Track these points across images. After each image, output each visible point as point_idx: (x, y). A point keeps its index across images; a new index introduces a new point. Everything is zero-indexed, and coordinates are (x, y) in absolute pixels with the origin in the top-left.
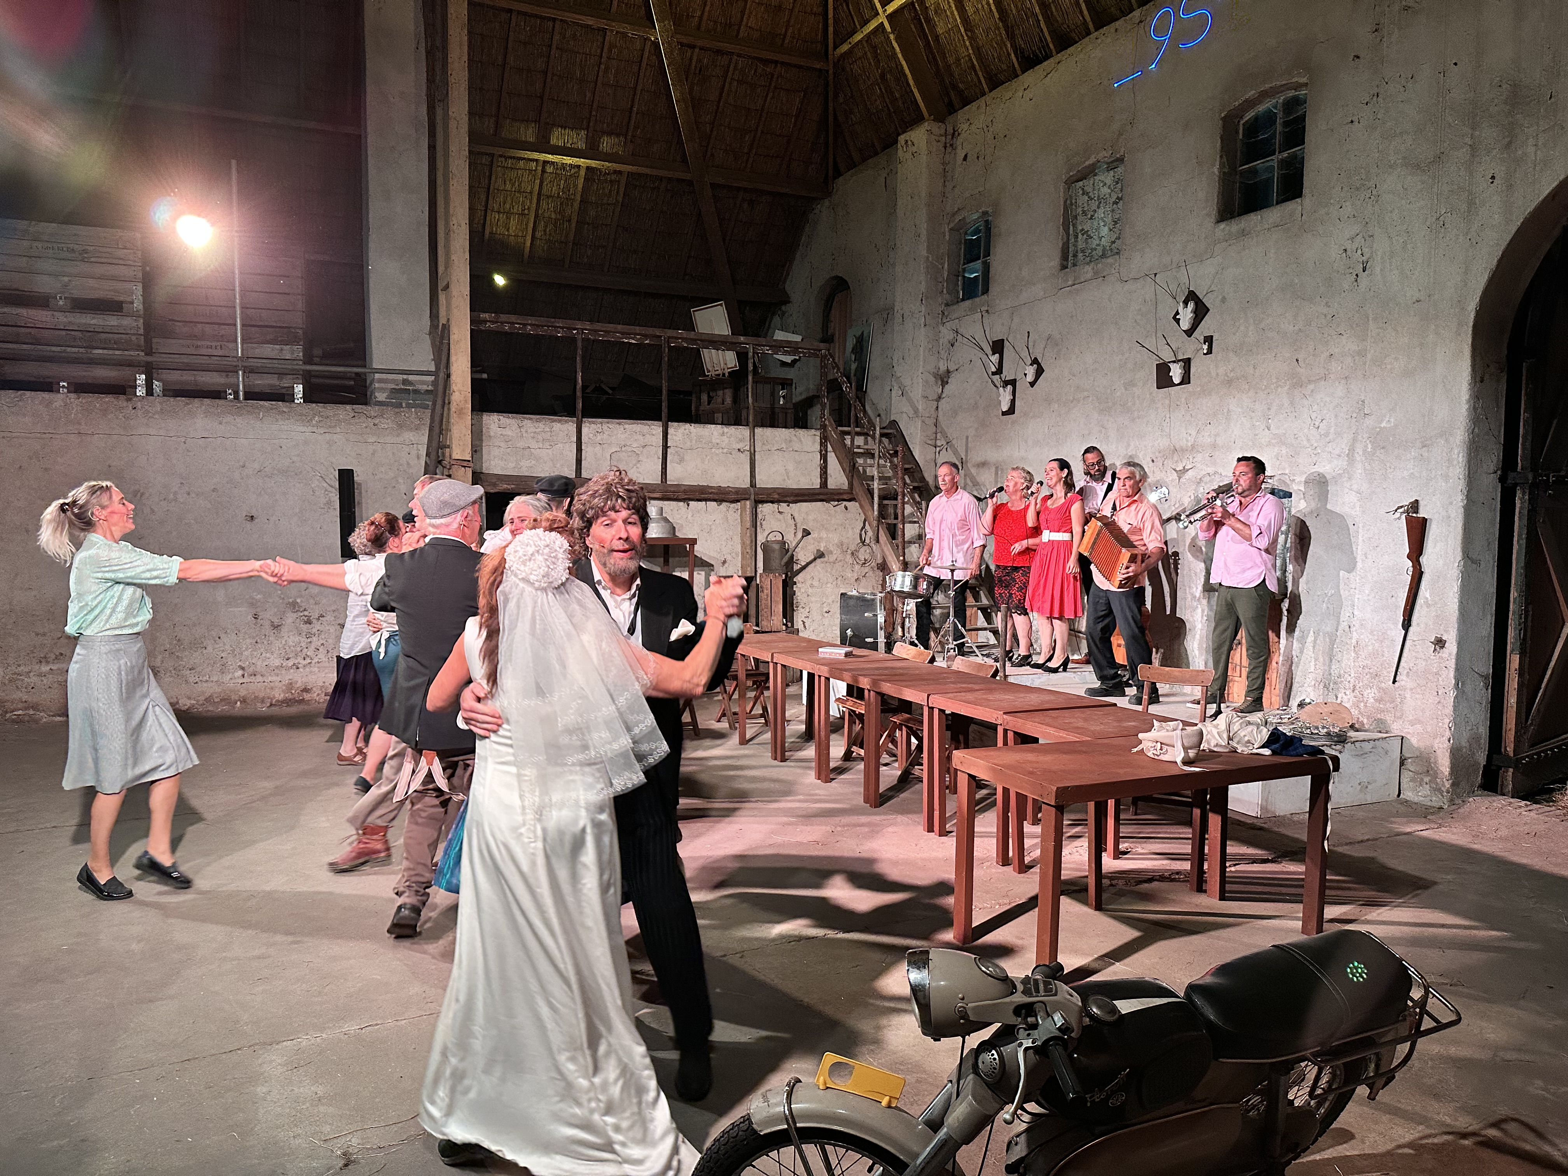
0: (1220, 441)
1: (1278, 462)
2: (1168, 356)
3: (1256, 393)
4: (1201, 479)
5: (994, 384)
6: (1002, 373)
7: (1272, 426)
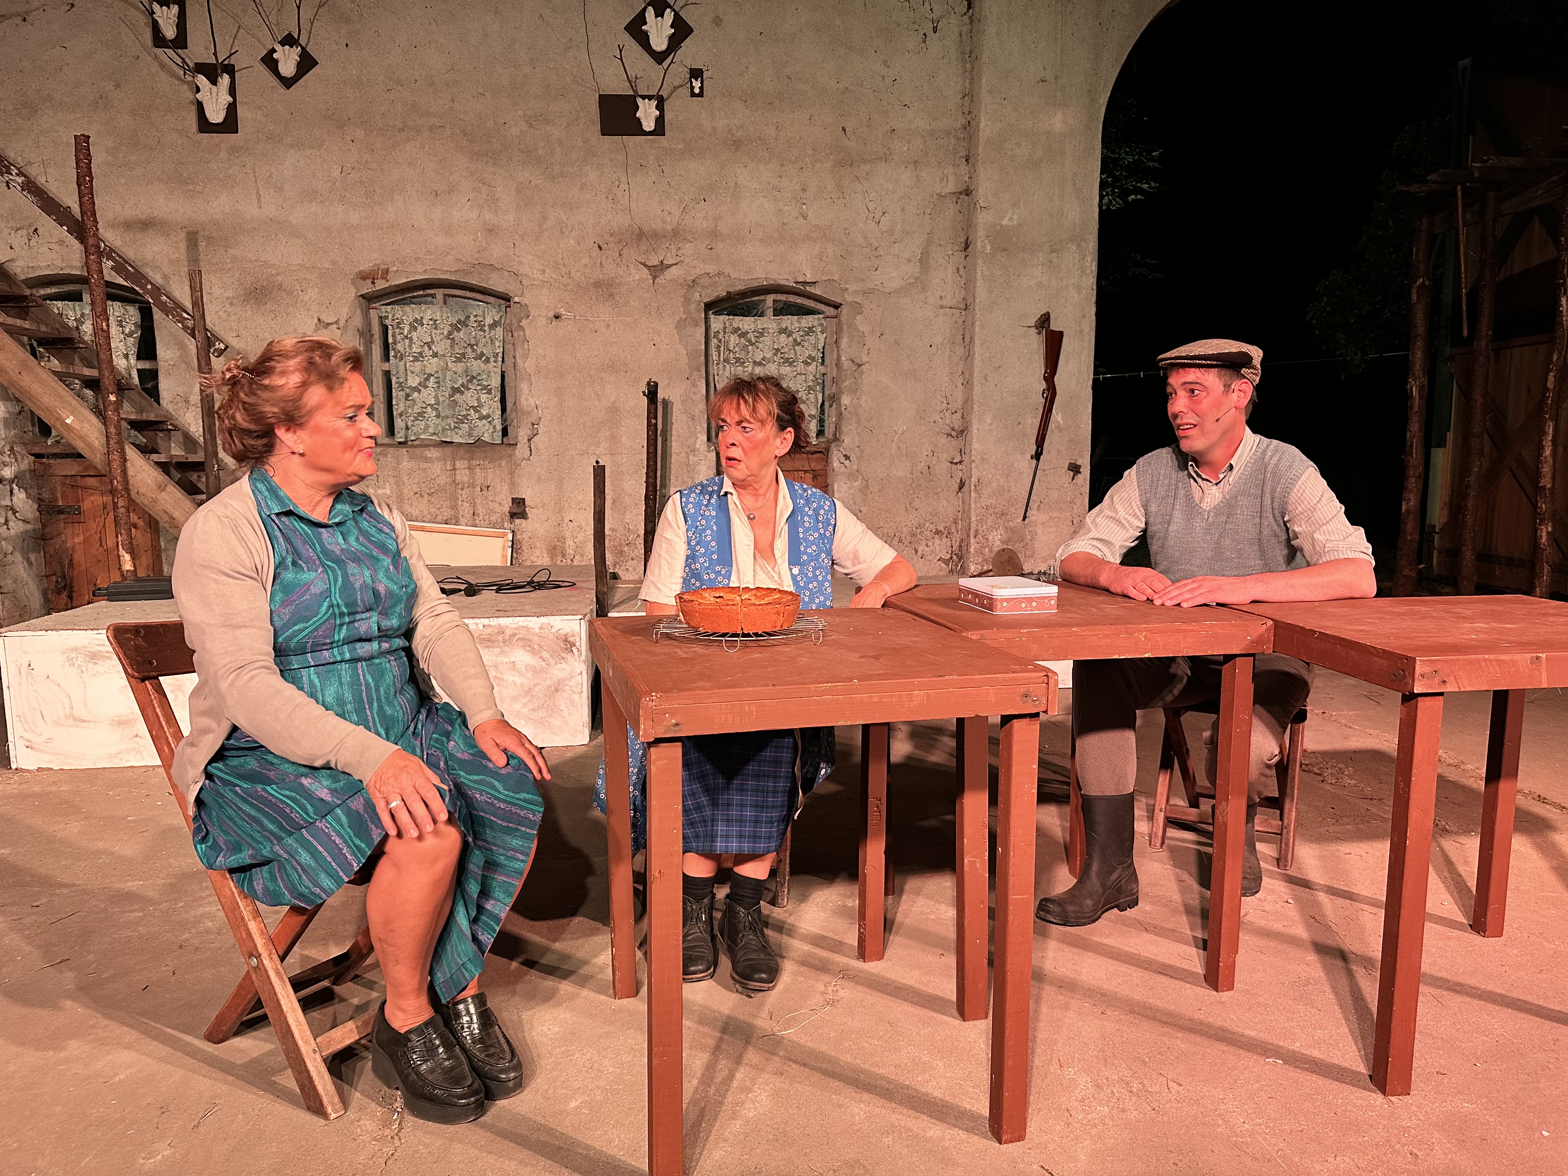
0: (723, 227)
1: (822, 264)
2: (618, 86)
3: (782, 165)
4: (694, 281)
5: (163, 66)
6: (186, 48)
7: (810, 214)
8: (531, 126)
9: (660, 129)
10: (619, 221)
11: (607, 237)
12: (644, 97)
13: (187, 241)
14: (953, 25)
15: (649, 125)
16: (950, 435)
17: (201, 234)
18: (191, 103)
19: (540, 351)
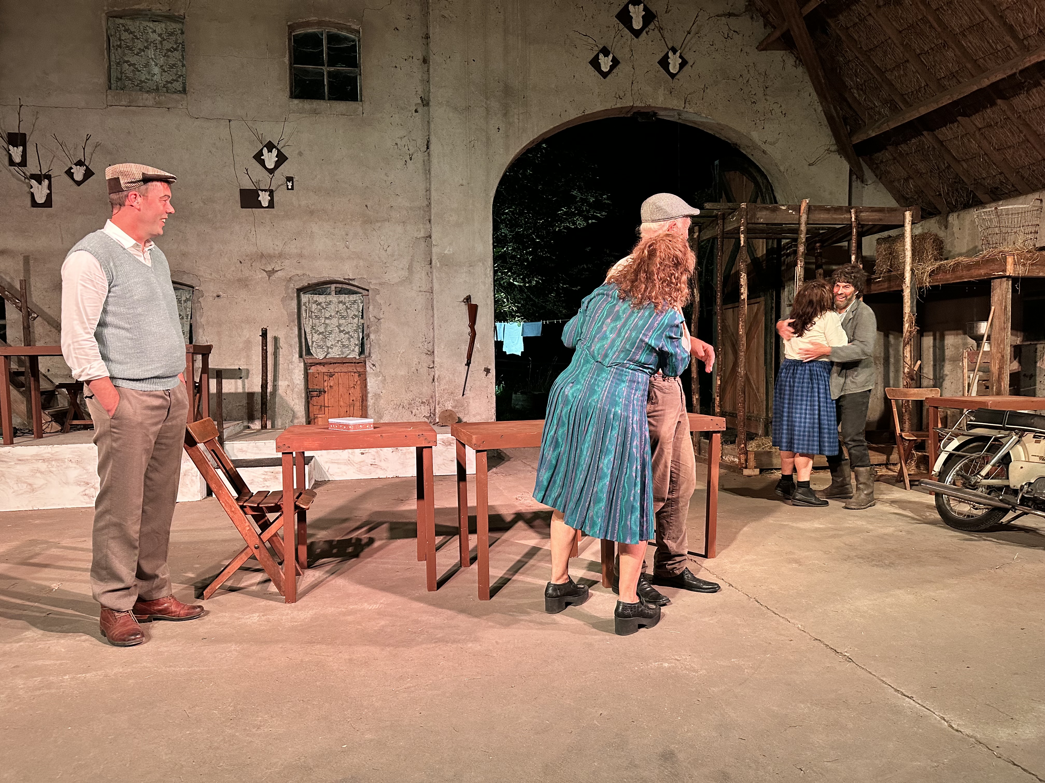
0: (305, 252)
1: (357, 271)
2: (248, 185)
3: (335, 223)
4: (290, 278)
5: (13, 175)
6: (26, 166)
7: (350, 246)
8: (205, 204)
9: (271, 205)
10: (251, 249)
11: (244, 257)
12: (262, 190)
13: (24, 260)
14: (419, 157)
15: (265, 204)
16: (427, 354)
17: (31, 257)
18: (28, 193)
19: (209, 313)
